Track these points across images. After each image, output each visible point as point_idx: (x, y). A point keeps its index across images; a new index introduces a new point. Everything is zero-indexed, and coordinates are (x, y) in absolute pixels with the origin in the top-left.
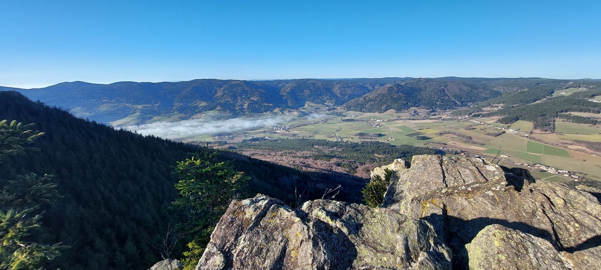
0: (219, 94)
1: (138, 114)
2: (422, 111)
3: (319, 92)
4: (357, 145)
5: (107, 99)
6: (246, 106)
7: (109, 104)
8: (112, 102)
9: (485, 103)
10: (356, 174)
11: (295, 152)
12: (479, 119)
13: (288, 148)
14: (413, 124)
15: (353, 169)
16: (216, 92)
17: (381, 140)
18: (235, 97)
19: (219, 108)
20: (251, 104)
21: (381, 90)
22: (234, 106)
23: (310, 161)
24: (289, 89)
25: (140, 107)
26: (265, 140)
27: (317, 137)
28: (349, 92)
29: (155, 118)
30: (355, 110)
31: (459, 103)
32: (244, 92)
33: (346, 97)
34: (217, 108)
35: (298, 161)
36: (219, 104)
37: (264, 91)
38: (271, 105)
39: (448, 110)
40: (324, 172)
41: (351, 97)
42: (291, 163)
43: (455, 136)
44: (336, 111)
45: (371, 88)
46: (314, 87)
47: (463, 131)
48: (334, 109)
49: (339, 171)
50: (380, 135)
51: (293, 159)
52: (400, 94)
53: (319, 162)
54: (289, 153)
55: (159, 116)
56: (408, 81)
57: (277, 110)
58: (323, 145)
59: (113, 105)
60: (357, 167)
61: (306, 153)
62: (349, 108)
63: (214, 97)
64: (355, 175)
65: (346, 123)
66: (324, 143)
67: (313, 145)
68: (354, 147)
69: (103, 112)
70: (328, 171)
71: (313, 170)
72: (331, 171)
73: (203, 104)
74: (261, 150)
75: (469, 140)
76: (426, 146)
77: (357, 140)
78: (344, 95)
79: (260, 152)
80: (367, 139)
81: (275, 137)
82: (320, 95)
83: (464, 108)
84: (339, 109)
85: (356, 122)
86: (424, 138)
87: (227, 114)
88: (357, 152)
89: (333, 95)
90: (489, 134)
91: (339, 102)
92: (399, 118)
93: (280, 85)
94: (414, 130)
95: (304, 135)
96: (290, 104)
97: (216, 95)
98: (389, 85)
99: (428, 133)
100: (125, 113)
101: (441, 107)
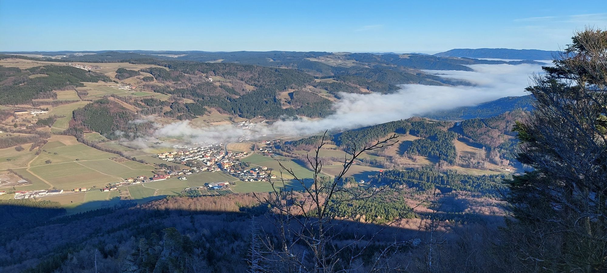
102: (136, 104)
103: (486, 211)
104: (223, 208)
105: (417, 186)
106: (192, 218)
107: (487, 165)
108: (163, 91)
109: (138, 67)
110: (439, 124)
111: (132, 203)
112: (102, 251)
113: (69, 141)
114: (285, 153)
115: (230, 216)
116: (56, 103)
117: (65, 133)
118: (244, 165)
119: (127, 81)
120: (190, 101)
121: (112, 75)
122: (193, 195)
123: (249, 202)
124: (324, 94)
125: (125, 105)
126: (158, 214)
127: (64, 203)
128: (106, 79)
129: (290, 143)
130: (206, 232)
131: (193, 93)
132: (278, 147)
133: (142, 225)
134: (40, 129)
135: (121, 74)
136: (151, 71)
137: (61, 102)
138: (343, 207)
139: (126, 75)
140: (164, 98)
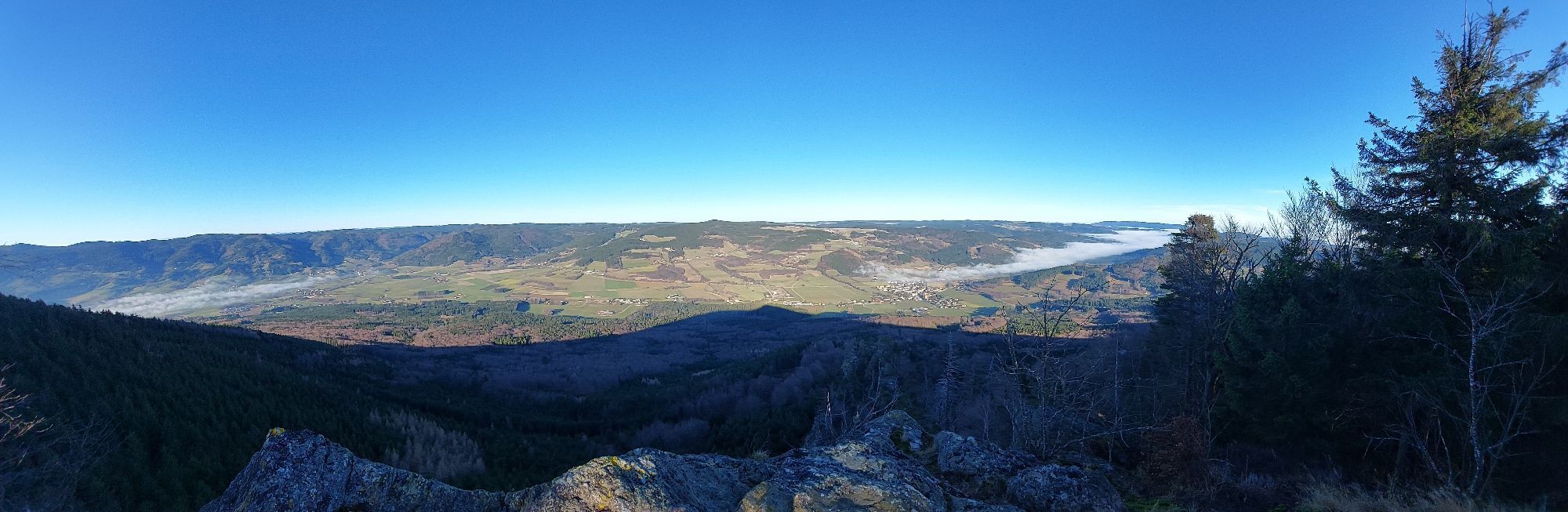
0: (229, 253)
1: (111, 285)
2: (498, 261)
3: (360, 245)
4: (416, 306)
5: (64, 266)
6: (266, 267)
7: (68, 274)
8: (71, 270)
9: (561, 247)
10: (414, 343)
11: (329, 321)
12: (557, 264)
13: (322, 317)
14: (488, 276)
15: (410, 337)
16: (225, 251)
17: (448, 297)
18: (251, 255)
19: (228, 271)
20: (273, 263)
21: (442, 240)
22: (250, 267)
23: (349, 332)
24: (323, 242)
25: (114, 275)
26: (291, 308)
27: (360, 301)
28: (401, 243)
29: (137, 289)
30: (411, 264)
31: (536, 250)
32: (264, 249)
33: (398, 250)
34: (226, 272)
35: (333, 333)
36: (229, 265)
37: (289, 247)
38: (300, 263)
39: (526, 257)
40: (365, 344)
41: (403, 249)
42: (324, 336)
43: (536, 284)
44: (384, 266)
45: (429, 237)
46: (354, 240)
47: (544, 278)
48: (380, 264)
49: (388, 341)
50: (447, 292)
51: (327, 331)
52: (469, 243)
53: (360, 331)
54: (323, 324)
55: (143, 285)
56: (476, 228)
57: (307, 270)
58: (367, 310)
59: (72, 274)
60: (415, 334)
61: (345, 322)
62: (402, 263)
63: (222, 256)
64: (411, 344)
65: (396, 281)
66: (370, 308)
67: (354, 311)
68: (413, 310)
69: (58, 285)
70: (371, 342)
71: (352, 343)
72: (374, 343)
73: (207, 267)
74: (286, 323)
75: (551, 286)
76: (508, 299)
77: (416, 301)
78: (395, 247)
79: (283, 326)
80: (430, 298)
81: (306, 304)
82: (362, 248)
83: (541, 254)
84: (387, 264)
85: (413, 279)
86: (504, 290)
87: (241, 278)
88: (417, 316)
89: (378, 248)
90: (568, 278)
91: (387, 256)
92: (471, 270)
93: (310, 239)
94: (490, 283)
95: (343, 300)
96: (324, 262)
97: (225, 255)
98: (454, 233)
99: (506, 284)
100: (91, 285)
101: (519, 255)
102: (862, 254)
103: (1132, 321)
104: (923, 326)
105: (1082, 309)
106: (900, 330)
107: (1131, 291)
108: (882, 246)
109: (865, 231)
110: (1096, 267)
111: (857, 316)
112: (834, 343)
113: (817, 274)
114: (973, 290)
115: (929, 331)
116: (811, 251)
117: (815, 269)
118: (939, 297)
119: (857, 239)
120: (901, 253)
121: (848, 235)
122: (900, 314)
123: (944, 323)
124: (1005, 248)
125: (855, 254)
126: (873, 325)
127: (810, 312)
128: (845, 238)
129: (978, 283)
130: (910, 340)
131: (903, 248)
132: (968, 285)
133: (861, 331)
134: (800, 266)
135: (854, 235)
136: (874, 233)
137: (814, 251)
138: (1021, 326)
139: (857, 235)
140: (882, 250)
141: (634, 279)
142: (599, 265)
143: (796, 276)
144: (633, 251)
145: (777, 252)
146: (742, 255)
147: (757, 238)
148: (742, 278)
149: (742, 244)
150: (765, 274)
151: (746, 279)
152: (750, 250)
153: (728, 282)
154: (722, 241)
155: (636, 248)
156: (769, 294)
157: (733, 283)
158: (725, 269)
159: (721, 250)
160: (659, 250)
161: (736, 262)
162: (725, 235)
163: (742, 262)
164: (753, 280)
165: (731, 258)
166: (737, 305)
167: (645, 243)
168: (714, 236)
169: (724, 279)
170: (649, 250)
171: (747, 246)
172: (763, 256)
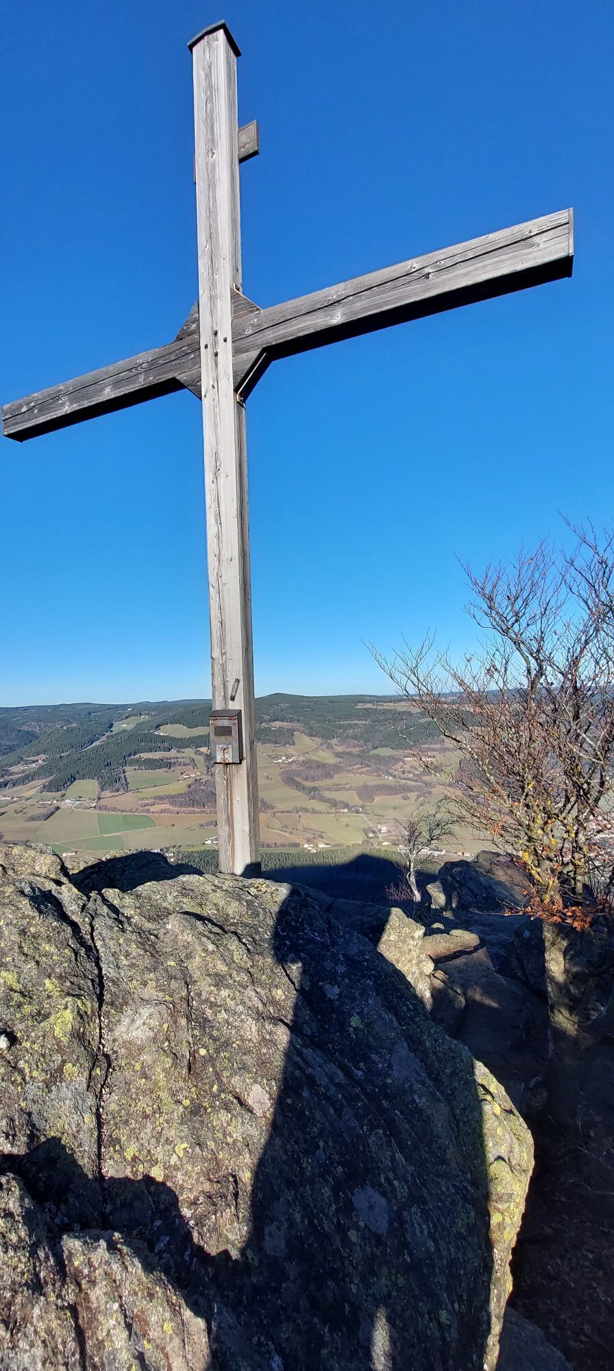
12: (7, 791)
90: (32, 819)
116: (444, 750)
134: (424, 778)
137: (449, 750)
141: (148, 811)
142: (87, 787)
143: (418, 797)
144: (145, 756)
145: (384, 752)
146: (326, 757)
147: (350, 726)
148: (328, 801)
149: (326, 735)
150: (367, 793)
151: (334, 804)
152: (339, 749)
153: (306, 810)
154: (291, 732)
155: (151, 750)
156: (374, 832)
157: (314, 811)
158: (298, 786)
159: (290, 750)
160: (189, 752)
161: (319, 772)
162: (298, 721)
163: (327, 771)
164: (346, 805)
165: (308, 764)
166: (320, 853)
167: (164, 739)
168: (278, 724)
169: (298, 804)
170: (173, 753)
171: (335, 741)
172: (363, 758)
